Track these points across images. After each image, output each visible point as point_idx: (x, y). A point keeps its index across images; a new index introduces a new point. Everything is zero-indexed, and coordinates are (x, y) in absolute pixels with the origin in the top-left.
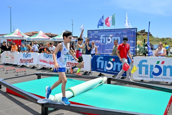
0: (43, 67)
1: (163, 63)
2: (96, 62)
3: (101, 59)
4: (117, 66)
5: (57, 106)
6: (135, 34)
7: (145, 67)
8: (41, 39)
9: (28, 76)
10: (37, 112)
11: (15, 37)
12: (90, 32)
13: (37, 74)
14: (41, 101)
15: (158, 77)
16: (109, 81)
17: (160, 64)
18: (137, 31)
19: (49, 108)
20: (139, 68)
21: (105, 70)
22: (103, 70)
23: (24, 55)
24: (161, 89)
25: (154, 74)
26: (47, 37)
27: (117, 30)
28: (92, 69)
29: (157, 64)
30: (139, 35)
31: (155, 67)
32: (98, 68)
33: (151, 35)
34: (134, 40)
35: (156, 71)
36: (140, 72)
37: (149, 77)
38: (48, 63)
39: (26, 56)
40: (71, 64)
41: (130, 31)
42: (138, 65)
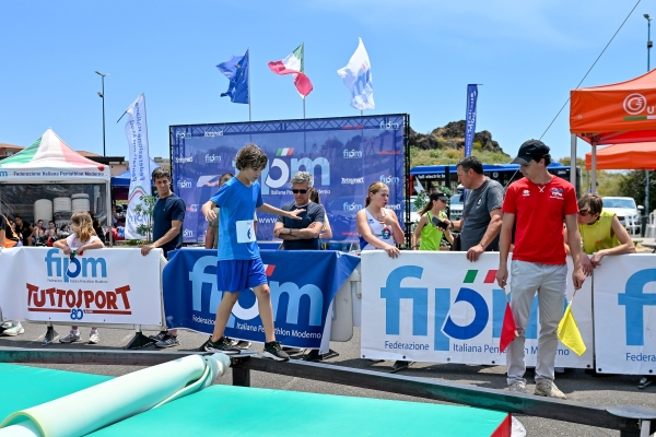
1: (492, 277)
2: (189, 285)
3: (209, 270)
4: (284, 298)
6: (398, 144)
7: (411, 301)
12: (182, 134)
15: (469, 342)
16: (241, 372)
20: (388, 306)
21: (229, 323)
25: (452, 329)
27: (313, 126)
28: (170, 318)
29: (468, 286)
31: (457, 300)
32: (198, 314)
33: (496, 145)
34: (397, 174)
35: (463, 314)
37: (432, 345)
40: (64, 297)
41: (378, 127)
42: (384, 293)
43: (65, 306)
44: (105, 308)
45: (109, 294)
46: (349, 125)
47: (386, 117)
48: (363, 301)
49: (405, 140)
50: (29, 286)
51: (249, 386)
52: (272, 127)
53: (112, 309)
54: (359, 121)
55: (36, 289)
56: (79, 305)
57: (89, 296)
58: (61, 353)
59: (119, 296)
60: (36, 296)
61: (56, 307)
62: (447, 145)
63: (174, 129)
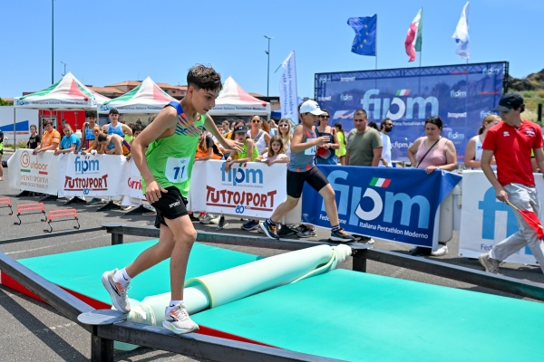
0: (142, 206)
3: (339, 181)
4: (398, 205)
6: (497, 86)
7: (505, 213)
8: (149, 107)
9: (84, 235)
11: (62, 102)
12: (324, 80)
13: (109, 229)
16: (359, 261)
20: (485, 216)
21: (353, 222)
22: (344, 222)
23: (76, 162)
27: (428, 72)
28: (306, 215)
36: (488, 232)
37: (523, 250)
39: (85, 166)
40: (232, 196)
41: (481, 72)
42: (481, 205)
43: (232, 203)
44: (259, 206)
45: (263, 196)
46: (456, 71)
47: (488, 65)
48: (463, 211)
49: (504, 83)
50: (208, 187)
51: (364, 271)
52: (394, 74)
53: (263, 207)
54: (465, 68)
55: (213, 190)
56: (242, 202)
57: (249, 197)
58: (228, 237)
59: (269, 198)
60: (213, 194)
61: (226, 203)
62: (539, 87)
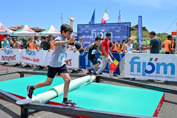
0: (27, 65)
1: (156, 60)
2: (85, 59)
5: (38, 107)
6: (128, 29)
7: (137, 65)
8: (27, 34)
9: (10, 74)
10: (16, 114)
12: (80, 26)
13: (19, 72)
14: (20, 102)
15: (150, 74)
16: (98, 80)
17: (153, 62)
18: (130, 25)
19: (29, 109)
20: (131, 66)
23: (5, 51)
24: (152, 88)
25: (147, 71)
26: (33, 32)
27: (109, 25)
28: (81, 66)
29: (150, 62)
30: (133, 30)
31: (148, 65)
33: (147, 30)
34: (127, 36)
35: (149, 68)
36: (132, 70)
37: (142, 75)
38: (32, 60)
39: (8, 52)
42: (130, 63)
45: (67, 61)
46: (117, 25)
47: (125, 23)
48: (125, 64)
51: (99, 83)
52: (100, 25)
53: (68, 64)
59: (69, 62)
62: (136, 30)
63: (78, 25)
